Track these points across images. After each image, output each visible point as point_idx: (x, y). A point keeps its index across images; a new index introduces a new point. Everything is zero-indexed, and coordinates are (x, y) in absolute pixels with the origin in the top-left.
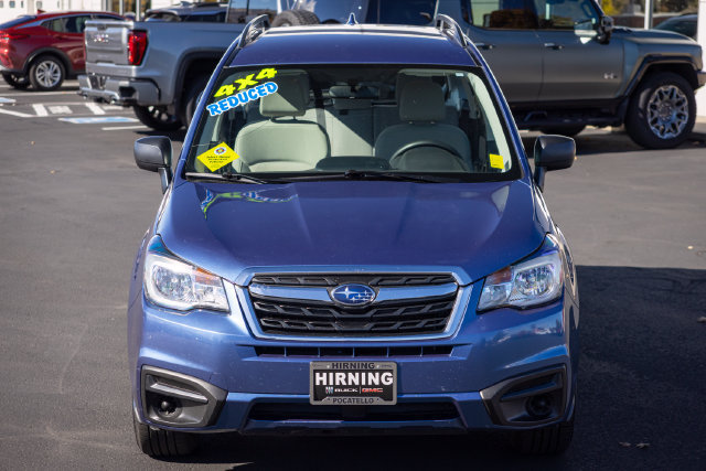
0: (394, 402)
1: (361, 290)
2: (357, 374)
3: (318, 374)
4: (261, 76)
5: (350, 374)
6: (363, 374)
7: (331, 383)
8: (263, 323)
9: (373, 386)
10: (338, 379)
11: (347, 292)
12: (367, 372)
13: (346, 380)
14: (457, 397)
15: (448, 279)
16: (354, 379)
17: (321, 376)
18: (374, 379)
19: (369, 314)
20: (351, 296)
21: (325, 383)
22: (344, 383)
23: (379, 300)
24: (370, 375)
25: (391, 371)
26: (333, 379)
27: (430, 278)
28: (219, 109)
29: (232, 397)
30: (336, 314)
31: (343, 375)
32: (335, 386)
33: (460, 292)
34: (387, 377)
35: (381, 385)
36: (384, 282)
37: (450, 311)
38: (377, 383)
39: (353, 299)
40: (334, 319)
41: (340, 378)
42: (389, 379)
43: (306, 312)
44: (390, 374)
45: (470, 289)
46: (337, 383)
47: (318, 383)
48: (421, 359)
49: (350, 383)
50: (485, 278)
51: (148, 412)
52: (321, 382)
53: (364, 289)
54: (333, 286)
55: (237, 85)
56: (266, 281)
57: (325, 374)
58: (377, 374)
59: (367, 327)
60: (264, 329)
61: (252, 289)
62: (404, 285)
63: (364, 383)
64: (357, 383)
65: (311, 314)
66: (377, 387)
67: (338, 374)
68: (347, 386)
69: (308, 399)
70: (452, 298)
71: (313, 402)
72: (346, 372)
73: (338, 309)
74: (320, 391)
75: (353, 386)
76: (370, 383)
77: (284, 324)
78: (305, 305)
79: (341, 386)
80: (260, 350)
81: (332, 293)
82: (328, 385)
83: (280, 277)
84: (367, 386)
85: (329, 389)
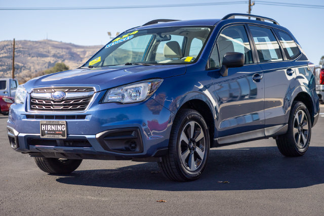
0: (65, 138)
2: (54, 126)
3: (42, 126)
6: (56, 126)
8: (32, 107)
9: (59, 131)
10: (49, 128)
13: (51, 128)
14: (87, 136)
15: (91, 90)
16: (53, 128)
18: (59, 128)
19: (62, 103)
23: (66, 97)
24: (58, 126)
25: (64, 125)
26: (47, 128)
27: (85, 89)
30: (52, 103)
32: (48, 131)
33: (95, 95)
35: (62, 130)
37: (89, 102)
39: (58, 97)
40: (51, 105)
42: (64, 128)
44: (64, 126)
45: (98, 93)
47: (42, 129)
48: (75, 120)
50: (108, 90)
52: (44, 129)
54: (54, 92)
56: (36, 91)
57: (45, 126)
58: (60, 126)
59: (62, 107)
60: (32, 109)
61: (32, 94)
62: (76, 91)
63: (56, 129)
67: (49, 126)
68: (51, 131)
69: (40, 136)
70: (91, 97)
71: (41, 137)
72: (51, 125)
73: (53, 101)
74: (43, 133)
75: (53, 131)
78: (45, 100)
79: (49, 131)
81: (52, 94)
82: (46, 130)
83: (40, 89)
84: (57, 131)
85: (46, 132)
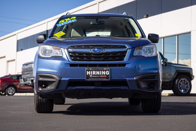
0: (109, 80)
1: (100, 49)
2: (99, 72)
3: (87, 72)
4: (72, 18)
5: (97, 72)
6: (101, 72)
7: (91, 74)
8: (72, 58)
9: (103, 75)
11: (96, 50)
12: (102, 71)
13: (96, 73)
14: (127, 79)
15: (125, 47)
16: (98, 73)
17: (89, 72)
18: (104, 73)
19: (102, 56)
20: (97, 51)
21: (90, 74)
22: (95, 74)
23: (105, 52)
24: (103, 72)
25: (108, 70)
26: (92, 73)
27: (119, 46)
28: (60, 25)
29: (63, 79)
30: (93, 56)
31: (95, 72)
32: (92, 75)
33: (128, 50)
34: (107, 72)
35: (106, 75)
36: (107, 47)
37: (125, 55)
38: (105, 74)
39: (98, 51)
40: (92, 57)
41: (94, 73)
42: (108, 73)
43: (85, 55)
45: (131, 50)
46: (93, 74)
47: (88, 74)
48: (117, 68)
49: (97, 74)
50: (135, 47)
51: (39, 88)
52: (89, 74)
53: (101, 49)
54: (92, 48)
55: (65, 20)
56: (73, 47)
57: (90, 72)
58: (105, 72)
59: (102, 59)
60: (73, 60)
61: (69, 49)
62: (112, 48)
63: (101, 74)
64: (99, 74)
65: (86, 55)
66: (104, 75)
68: (96, 75)
70: (126, 52)
71: (86, 80)
72: (96, 71)
73: (94, 54)
74: (88, 76)
75: (98, 75)
76: (103, 74)
77: (78, 58)
78: (84, 53)
79: (94, 75)
80: (71, 65)
81: (92, 50)
82: (91, 75)
83: (77, 46)
84: (102, 75)
85: (91, 76)
